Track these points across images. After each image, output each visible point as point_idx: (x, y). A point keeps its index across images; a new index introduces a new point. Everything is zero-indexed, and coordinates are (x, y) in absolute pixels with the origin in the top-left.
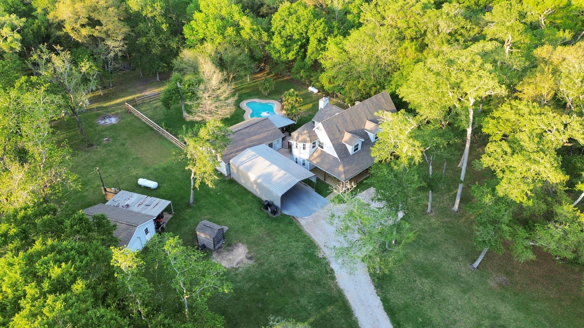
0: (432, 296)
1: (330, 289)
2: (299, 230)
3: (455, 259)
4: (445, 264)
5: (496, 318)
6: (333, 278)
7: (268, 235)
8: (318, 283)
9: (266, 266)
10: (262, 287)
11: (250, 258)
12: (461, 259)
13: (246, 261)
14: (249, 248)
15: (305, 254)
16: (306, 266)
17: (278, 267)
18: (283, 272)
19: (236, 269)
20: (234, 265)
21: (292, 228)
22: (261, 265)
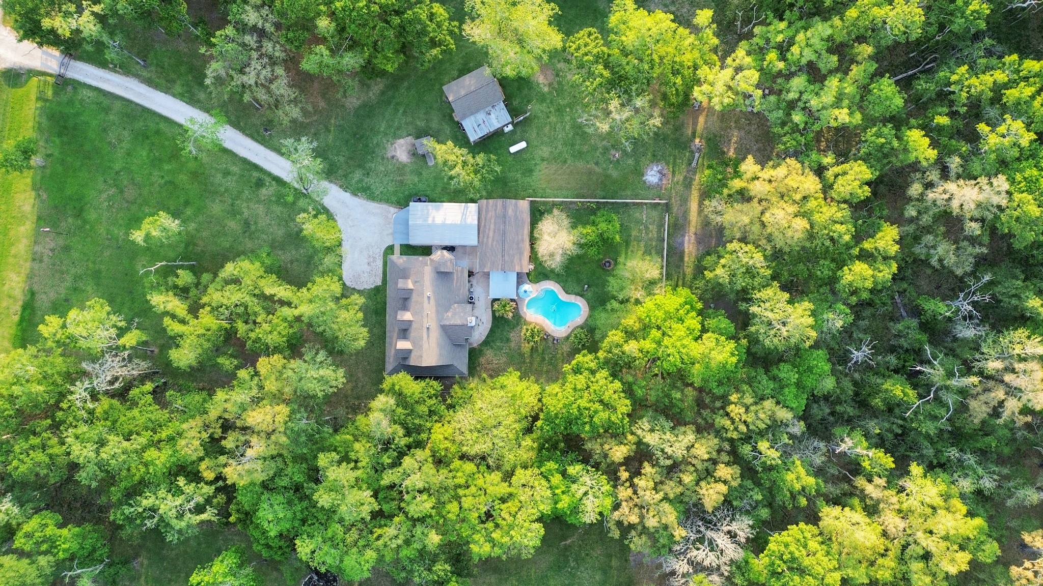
0: (287, 221)
1: (336, 179)
2: (388, 201)
3: (292, 262)
4: (294, 252)
5: (250, 235)
6: (341, 187)
7: (401, 182)
8: (345, 176)
9: (379, 159)
10: (367, 146)
11: (393, 157)
12: (289, 265)
13: (394, 154)
14: (400, 163)
15: (369, 188)
16: (361, 181)
17: (373, 165)
18: (368, 165)
19: (392, 144)
20: (396, 145)
21: (394, 199)
22: (383, 158)
